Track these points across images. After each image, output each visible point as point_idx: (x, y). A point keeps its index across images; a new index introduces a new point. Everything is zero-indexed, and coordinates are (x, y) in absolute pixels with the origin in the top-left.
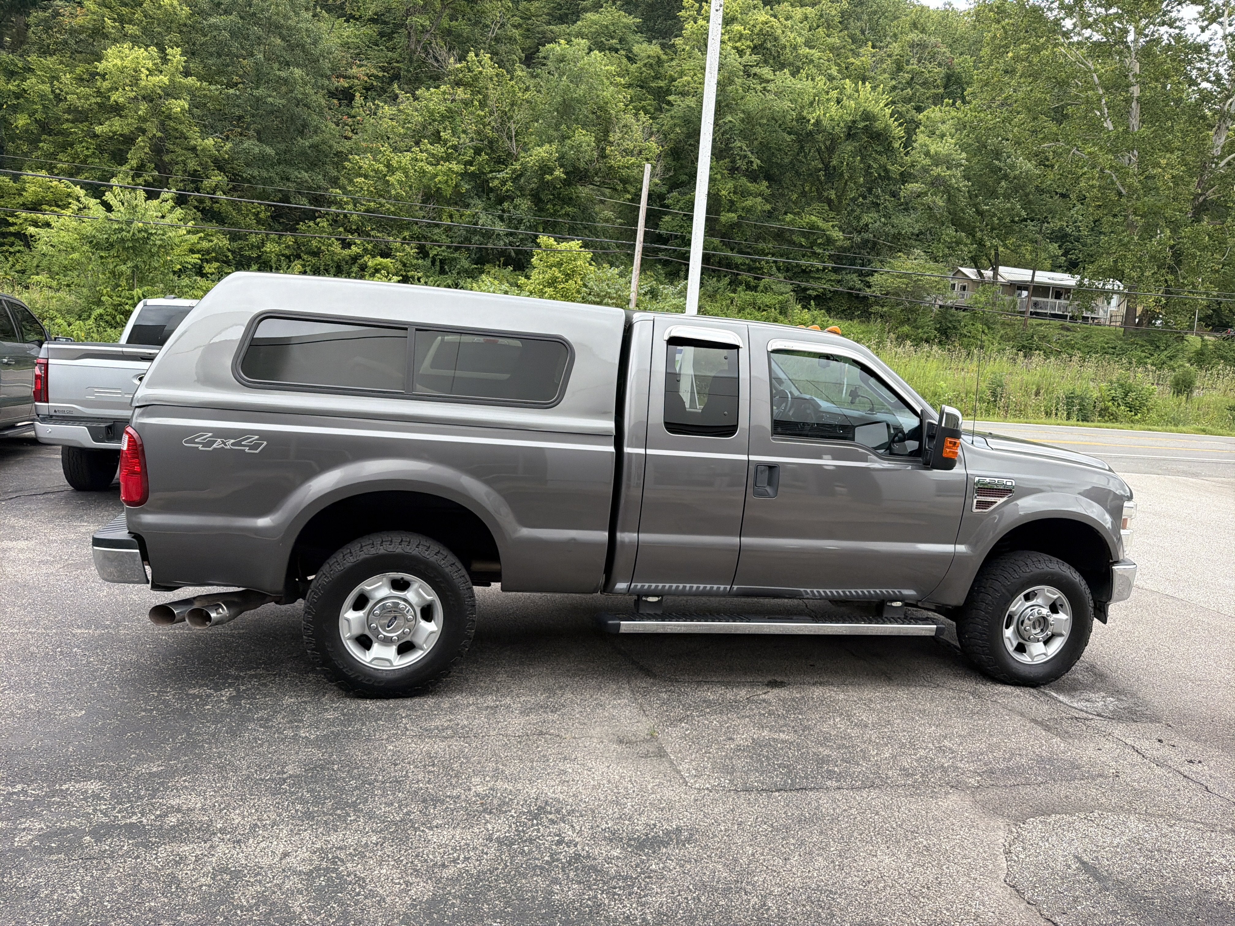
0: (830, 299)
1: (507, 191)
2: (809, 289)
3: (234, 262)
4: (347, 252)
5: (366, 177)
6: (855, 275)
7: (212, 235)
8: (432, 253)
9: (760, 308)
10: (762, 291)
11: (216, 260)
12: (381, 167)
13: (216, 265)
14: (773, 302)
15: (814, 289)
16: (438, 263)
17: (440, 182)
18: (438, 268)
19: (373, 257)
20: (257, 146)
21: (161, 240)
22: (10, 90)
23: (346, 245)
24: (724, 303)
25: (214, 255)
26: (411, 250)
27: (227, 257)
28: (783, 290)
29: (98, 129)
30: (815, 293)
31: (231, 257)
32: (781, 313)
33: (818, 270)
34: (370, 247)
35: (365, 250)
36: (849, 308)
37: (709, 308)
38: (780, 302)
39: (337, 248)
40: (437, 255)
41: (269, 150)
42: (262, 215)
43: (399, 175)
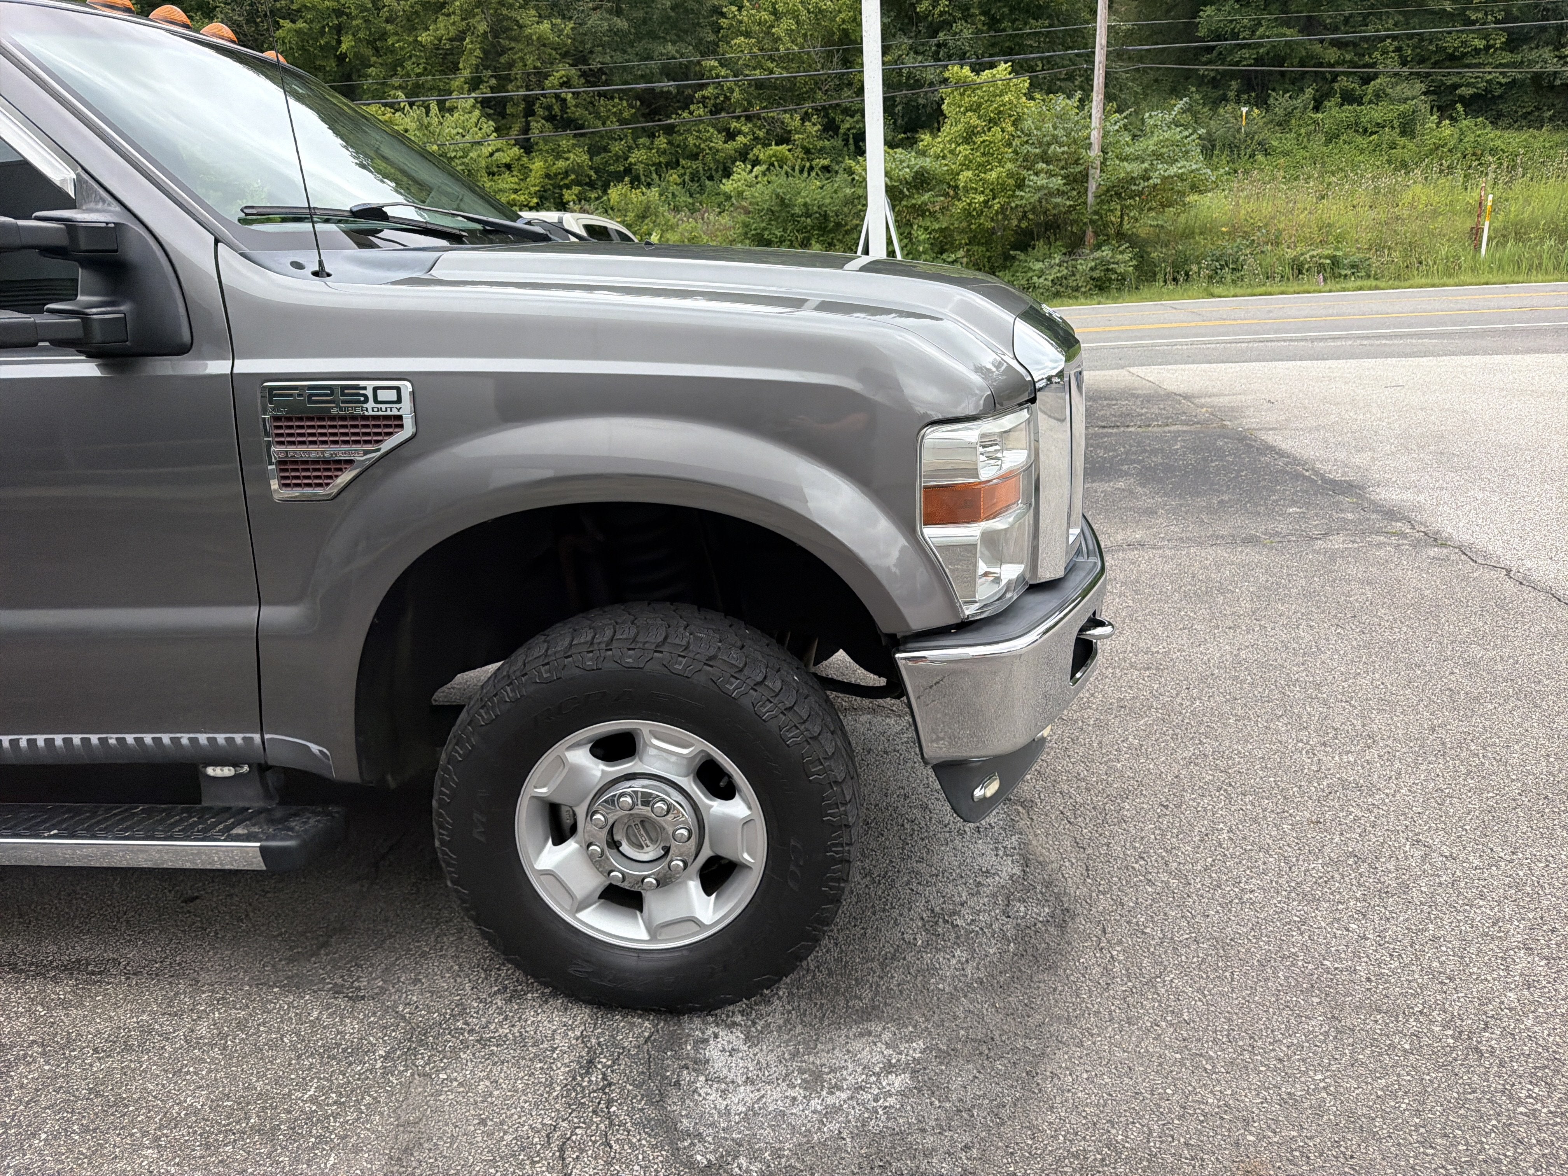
0: (1500, 97)
1: (941, 14)
2: (1460, 86)
3: (600, 183)
4: (731, 145)
5: (747, 34)
6: (1547, 49)
7: (569, 152)
8: (845, 126)
9: (1365, 131)
10: (1371, 102)
11: (578, 183)
12: (765, 16)
13: (576, 189)
14: (1390, 116)
15: (1468, 85)
16: (851, 141)
17: (844, 21)
18: (852, 147)
19: (766, 145)
20: (607, 20)
21: (463, 163)
22: (328, 8)
23: (731, 135)
24: (1303, 131)
25: (573, 177)
26: (813, 128)
27: (590, 177)
28: (1409, 94)
29: (424, 38)
30: (1471, 91)
31: (594, 177)
32: (1403, 133)
33: (1477, 51)
34: (761, 134)
35: (756, 139)
36: (1538, 109)
37: (1275, 144)
38: (1403, 115)
39: (718, 142)
40: (849, 129)
41: (621, 24)
42: (626, 115)
43: (788, 23)
